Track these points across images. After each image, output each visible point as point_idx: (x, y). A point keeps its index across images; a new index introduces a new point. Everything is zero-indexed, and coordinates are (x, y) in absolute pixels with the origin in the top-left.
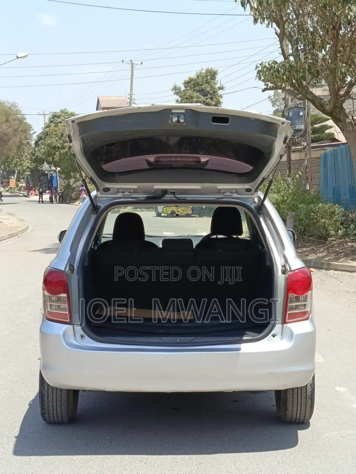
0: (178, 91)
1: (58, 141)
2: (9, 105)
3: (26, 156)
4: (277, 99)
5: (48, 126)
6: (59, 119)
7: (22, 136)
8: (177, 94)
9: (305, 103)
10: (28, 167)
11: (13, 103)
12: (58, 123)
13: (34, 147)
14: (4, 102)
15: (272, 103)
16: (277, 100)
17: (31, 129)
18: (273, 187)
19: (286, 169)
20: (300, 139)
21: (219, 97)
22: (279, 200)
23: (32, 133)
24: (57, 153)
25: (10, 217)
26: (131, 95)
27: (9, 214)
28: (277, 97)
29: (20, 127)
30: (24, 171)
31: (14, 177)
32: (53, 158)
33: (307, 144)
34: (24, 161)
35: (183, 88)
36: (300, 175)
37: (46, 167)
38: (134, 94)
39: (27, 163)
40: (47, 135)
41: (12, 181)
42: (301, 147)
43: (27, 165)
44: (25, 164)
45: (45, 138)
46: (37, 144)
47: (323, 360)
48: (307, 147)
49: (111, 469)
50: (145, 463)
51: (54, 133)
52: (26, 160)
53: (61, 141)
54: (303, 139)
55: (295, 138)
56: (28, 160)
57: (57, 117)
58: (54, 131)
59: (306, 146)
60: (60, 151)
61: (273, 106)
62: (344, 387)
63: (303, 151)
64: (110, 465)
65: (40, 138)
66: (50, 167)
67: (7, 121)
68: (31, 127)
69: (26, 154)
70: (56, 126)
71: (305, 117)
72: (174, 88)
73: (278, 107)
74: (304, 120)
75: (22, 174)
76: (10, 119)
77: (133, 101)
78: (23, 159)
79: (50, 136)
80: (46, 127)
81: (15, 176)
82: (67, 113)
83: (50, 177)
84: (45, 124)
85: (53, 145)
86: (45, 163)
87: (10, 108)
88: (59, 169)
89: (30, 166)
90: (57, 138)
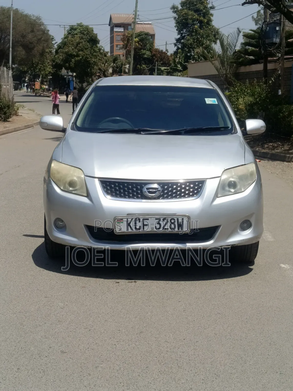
0: (176, 9)
1: (74, 50)
2: (34, 18)
3: (49, 63)
4: (259, 18)
5: (66, 37)
6: (76, 31)
7: (44, 45)
8: (174, 12)
9: (281, 19)
10: (50, 72)
11: (38, 17)
12: (75, 34)
13: (55, 54)
14: (30, 15)
15: (255, 22)
16: (259, 20)
17: (53, 40)
18: (249, 91)
19: (263, 77)
20: (275, 51)
21: (210, 16)
22: (253, 102)
23: (54, 43)
24: (73, 60)
25: (30, 112)
26: (136, 11)
27: (30, 110)
28: (259, 17)
29: (43, 36)
30: (47, 75)
31: (39, 81)
32: (69, 65)
33: (281, 56)
34: (46, 67)
35: (180, 8)
36: (272, 81)
37: (64, 72)
38: (138, 11)
39: (49, 69)
40: (65, 44)
41: (37, 84)
42: (276, 58)
43: (49, 70)
44: (47, 69)
45: (63, 47)
46: (57, 52)
47: (272, 240)
48: (281, 59)
49: (55, 335)
50: (90, 330)
51: (71, 43)
52: (49, 65)
53: (76, 50)
54: (278, 51)
55: (271, 49)
56: (50, 66)
57: (74, 29)
58: (71, 41)
59: (280, 57)
60: (75, 59)
61: (256, 24)
62: (288, 264)
63: (278, 61)
64: (56, 331)
65: (59, 47)
66: (67, 72)
67: (32, 31)
68: (53, 38)
69: (49, 61)
70: (72, 37)
71: (280, 32)
72: (173, 7)
73: (260, 25)
74: (280, 34)
75: (45, 78)
76: (35, 30)
77: (137, 17)
78: (46, 65)
79: (68, 45)
80: (65, 38)
81: (40, 79)
82: (82, 26)
83: (68, 80)
84: (65, 35)
85: (70, 53)
86: (64, 68)
87: (35, 21)
88: (75, 74)
89: (52, 72)
90: (73, 47)
